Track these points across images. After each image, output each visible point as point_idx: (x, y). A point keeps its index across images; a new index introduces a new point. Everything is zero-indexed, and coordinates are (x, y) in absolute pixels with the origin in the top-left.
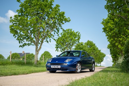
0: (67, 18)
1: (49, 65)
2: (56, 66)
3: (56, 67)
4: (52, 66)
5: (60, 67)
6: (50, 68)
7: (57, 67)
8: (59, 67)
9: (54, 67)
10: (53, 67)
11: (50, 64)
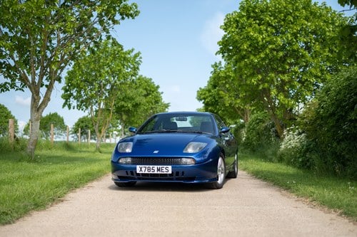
0: (130, 5)
1: (127, 163)
2: (156, 169)
3: (156, 172)
4: (138, 167)
5: (170, 172)
6: (132, 173)
7: (158, 170)
8: (168, 169)
9: (149, 169)
10: (143, 169)
11: (129, 160)
